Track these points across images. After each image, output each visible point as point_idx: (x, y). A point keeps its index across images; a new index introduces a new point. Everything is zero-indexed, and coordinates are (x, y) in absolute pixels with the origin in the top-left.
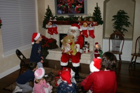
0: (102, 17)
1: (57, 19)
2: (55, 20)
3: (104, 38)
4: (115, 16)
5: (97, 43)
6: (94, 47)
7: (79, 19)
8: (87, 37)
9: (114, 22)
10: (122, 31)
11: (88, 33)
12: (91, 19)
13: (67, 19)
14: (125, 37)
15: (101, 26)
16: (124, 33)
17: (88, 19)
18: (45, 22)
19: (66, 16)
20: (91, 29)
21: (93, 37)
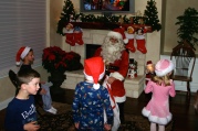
0: (160, 18)
1: (82, 19)
2: (79, 21)
3: (162, 53)
4: (180, 18)
5: (149, 62)
6: (146, 68)
7: (120, 21)
8: (133, 51)
9: (179, 26)
10: (192, 42)
11: (135, 45)
12: (140, 21)
13: (99, 20)
14: (196, 53)
15: (157, 34)
16: (195, 46)
17: (135, 20)
18: (62, 24)
19: (97, 15)
20: (141, 37)
21: (144, 52)
